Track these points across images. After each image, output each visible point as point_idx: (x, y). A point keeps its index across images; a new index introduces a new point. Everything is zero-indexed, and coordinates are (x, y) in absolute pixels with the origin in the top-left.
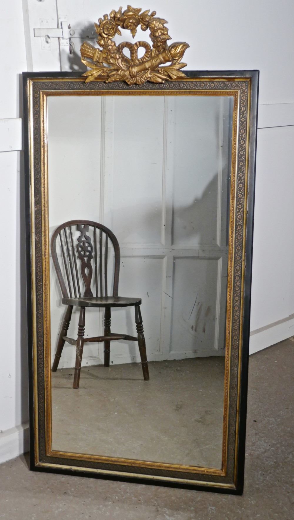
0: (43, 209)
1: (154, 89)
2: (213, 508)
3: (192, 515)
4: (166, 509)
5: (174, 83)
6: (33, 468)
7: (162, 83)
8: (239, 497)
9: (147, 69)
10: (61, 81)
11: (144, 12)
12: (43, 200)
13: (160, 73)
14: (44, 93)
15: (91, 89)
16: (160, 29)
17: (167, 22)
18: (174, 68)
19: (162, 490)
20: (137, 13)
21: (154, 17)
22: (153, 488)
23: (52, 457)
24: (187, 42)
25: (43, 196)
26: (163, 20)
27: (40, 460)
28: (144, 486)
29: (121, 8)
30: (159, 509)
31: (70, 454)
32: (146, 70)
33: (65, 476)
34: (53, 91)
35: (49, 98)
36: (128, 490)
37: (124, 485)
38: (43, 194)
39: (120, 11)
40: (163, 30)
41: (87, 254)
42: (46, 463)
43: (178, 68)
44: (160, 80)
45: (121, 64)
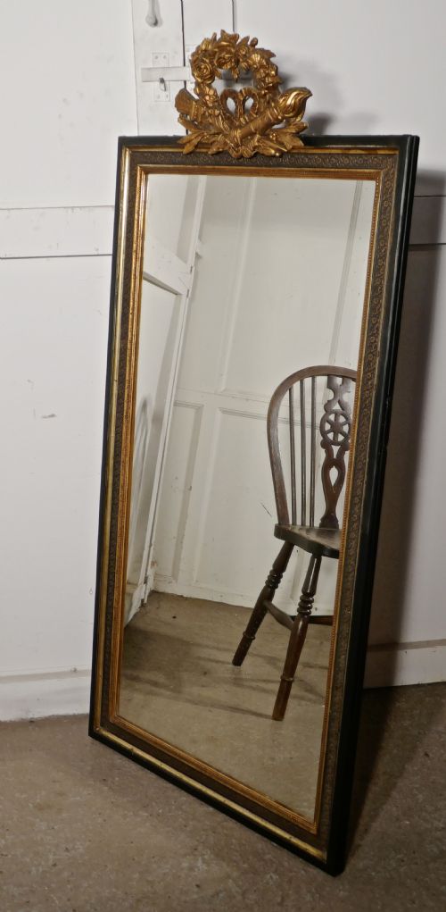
0: (129, 346)
1: (270, 166)
2: (275, 877)
3: (235, 874)
4: (209, 852)
5: (296, 156)
6: (93, 734)
7: (274, 156)
8: (329, 878)
9: (255, 133)
10: (161, 150)
11: (243, 40)
12: (130, 334)
13: (272, 141)
14: (143, 169)
15: (194, 164)
16: (262, 66)
17: (273, 55)
18: (289, 131)
19: (232, 824)
20: (233, 41)
21: (256, 47)
22: (221, 816)
23: (114, 724)
24: (308, 88)
25: (130, 327)
26: (268, 51)
27: (102, 725)
28: (211, 809)
29: (215, 35)
30: (200, 848)
31: (134, 728)
32: (252, 134)
33: (124, 758)
34: (151, 165)
35: (151, 176)
36: (184, 807)
37: (184, 797)
38: (130, 323)
39: (215, 39)
40: (268, 69)
41: (341, 438)
42: (109, 731)
43: (294, 132)
44: (273, 152)
45: (221, 124)
